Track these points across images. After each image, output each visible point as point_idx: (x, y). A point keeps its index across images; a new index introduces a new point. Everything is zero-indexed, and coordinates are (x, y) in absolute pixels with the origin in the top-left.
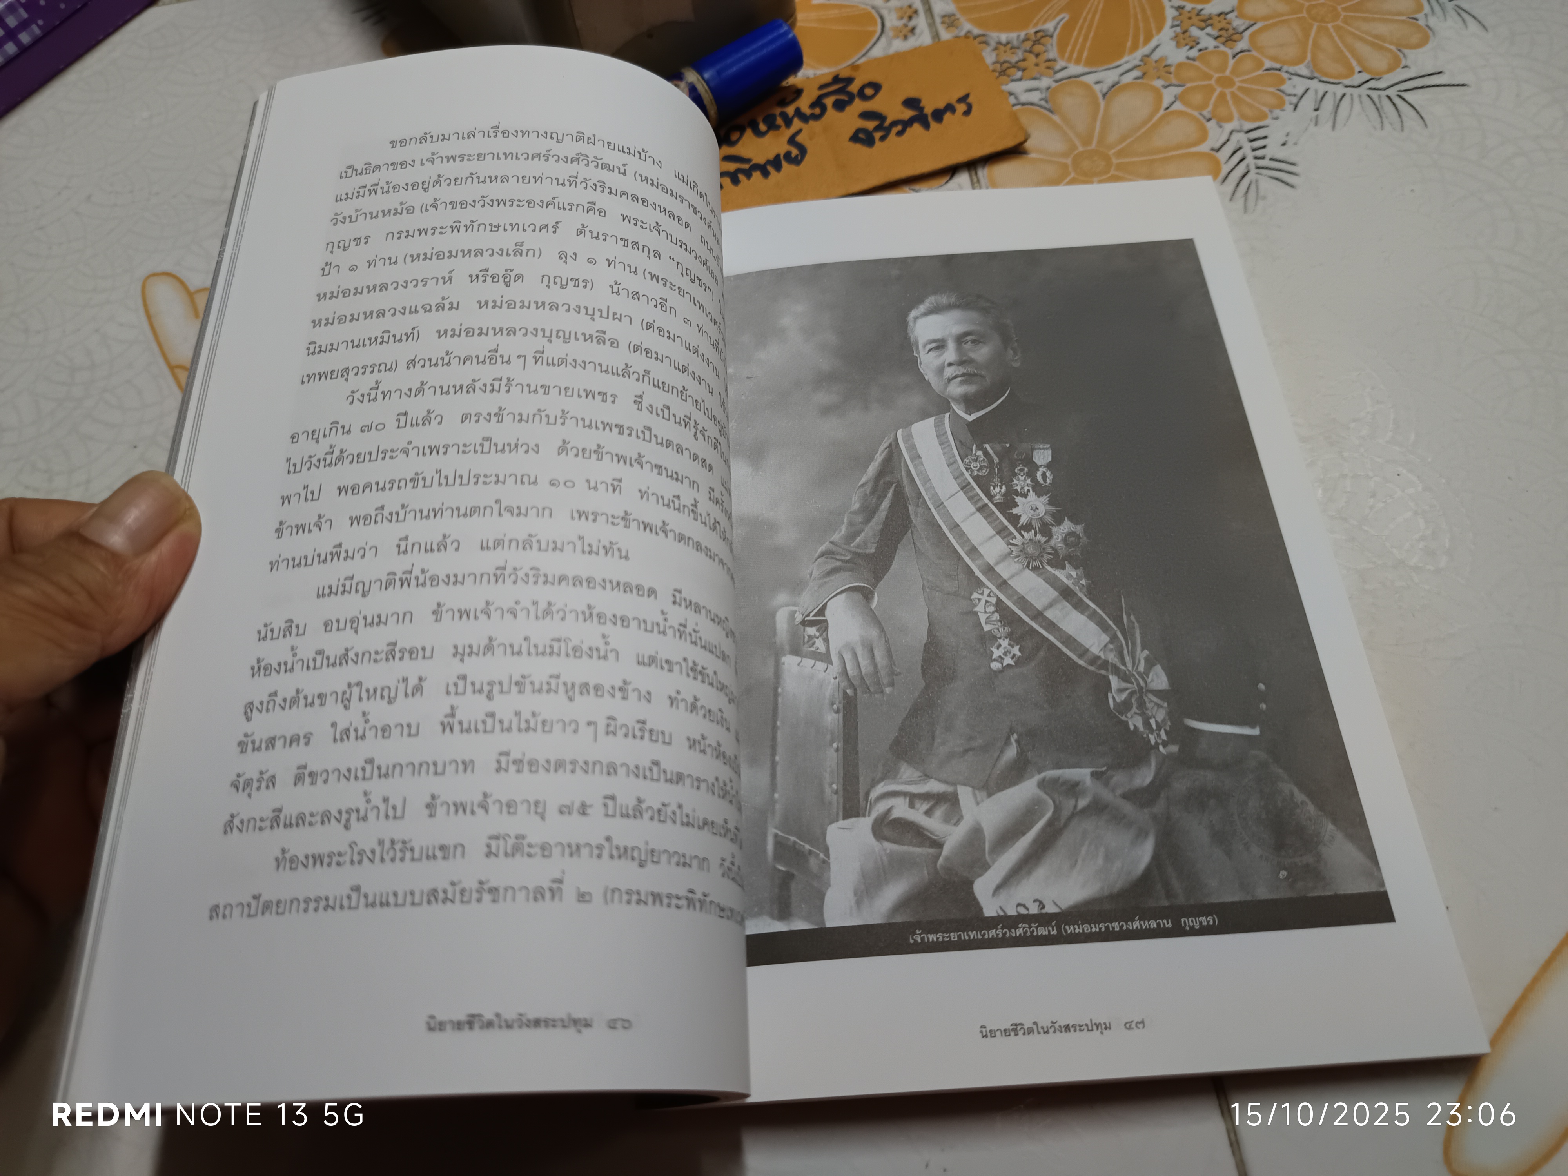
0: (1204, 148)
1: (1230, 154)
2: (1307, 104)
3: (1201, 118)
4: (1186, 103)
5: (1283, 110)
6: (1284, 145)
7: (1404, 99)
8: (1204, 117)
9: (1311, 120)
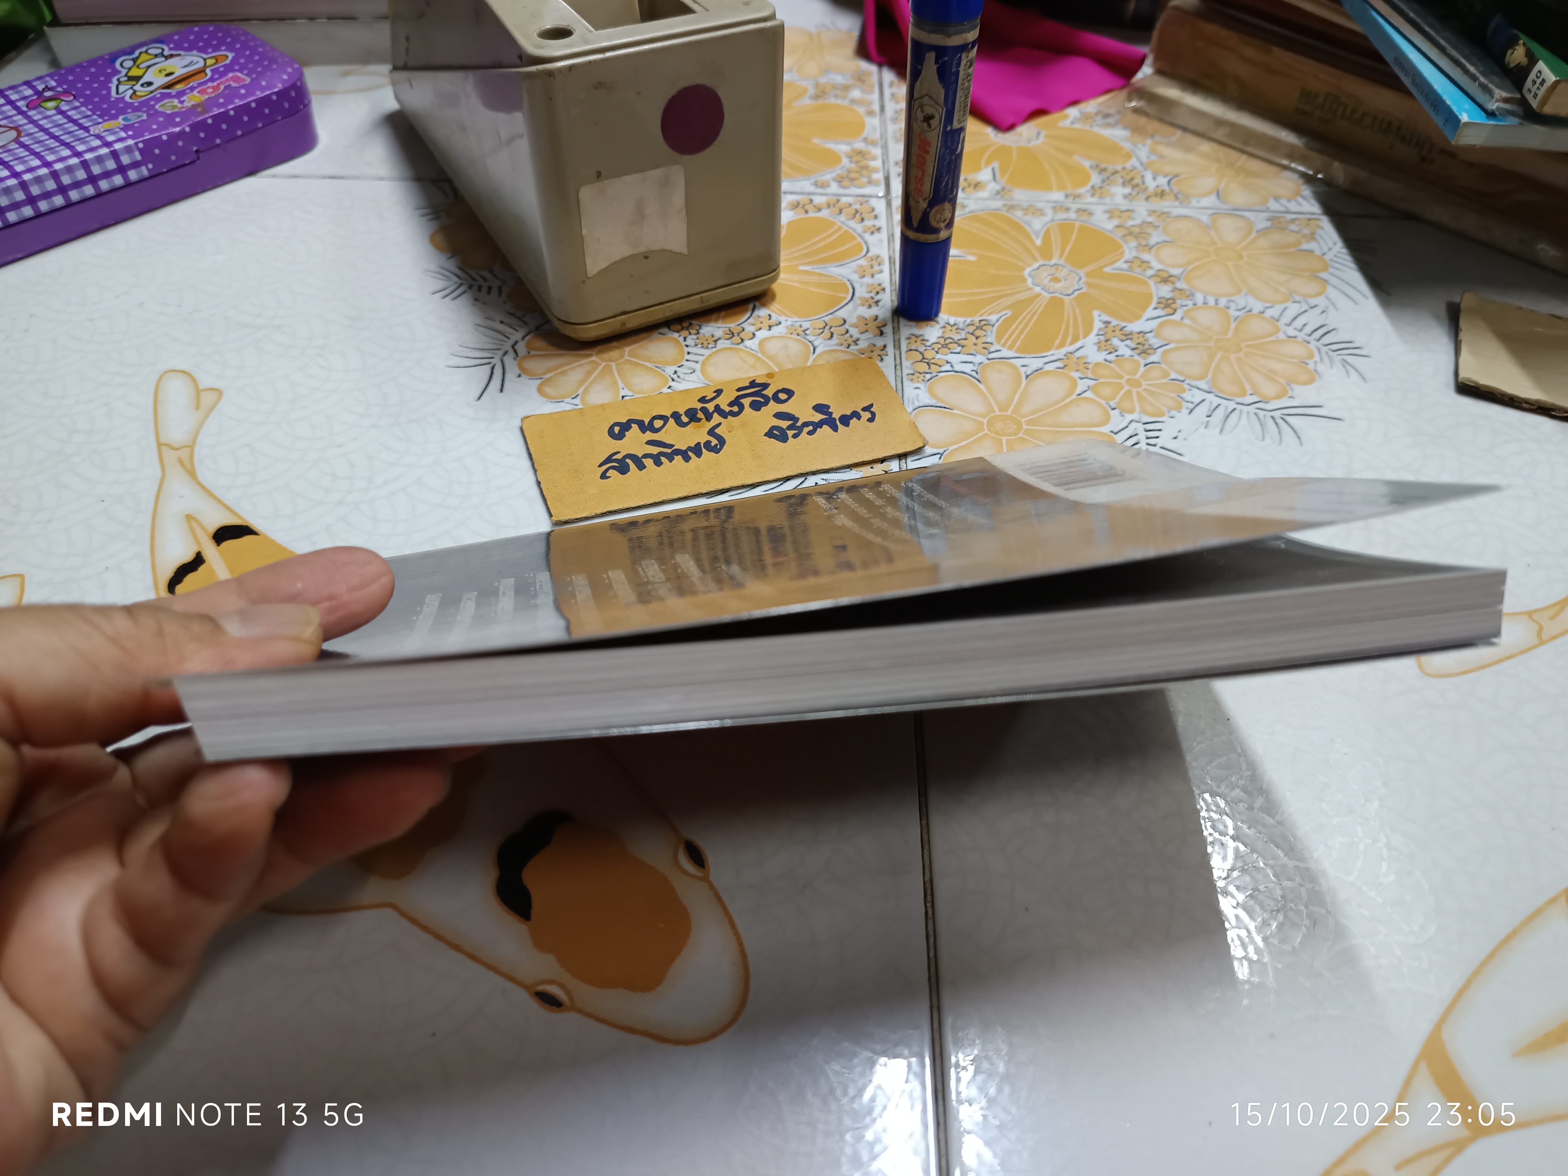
0: (1105, 429)
1: (1126, 438)
2: (1202, 410)
3: (1107, 406)
4: (1096, 393)
5: (1180, 412)
6: (1175, 438)
7: (1285, 421)
8: (1110, 406)
9: (1202, 423)
